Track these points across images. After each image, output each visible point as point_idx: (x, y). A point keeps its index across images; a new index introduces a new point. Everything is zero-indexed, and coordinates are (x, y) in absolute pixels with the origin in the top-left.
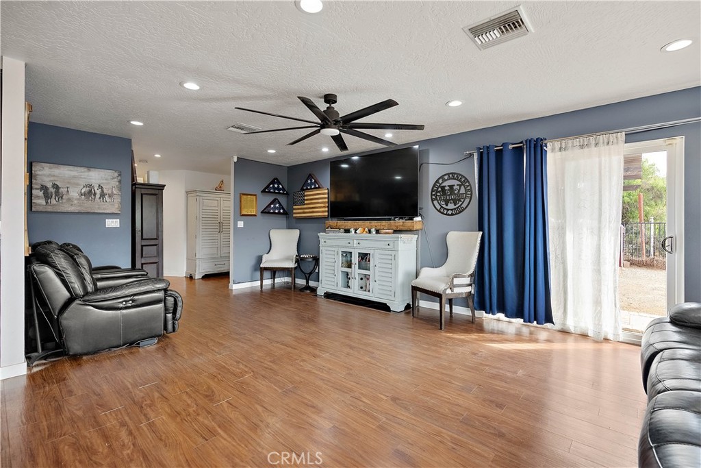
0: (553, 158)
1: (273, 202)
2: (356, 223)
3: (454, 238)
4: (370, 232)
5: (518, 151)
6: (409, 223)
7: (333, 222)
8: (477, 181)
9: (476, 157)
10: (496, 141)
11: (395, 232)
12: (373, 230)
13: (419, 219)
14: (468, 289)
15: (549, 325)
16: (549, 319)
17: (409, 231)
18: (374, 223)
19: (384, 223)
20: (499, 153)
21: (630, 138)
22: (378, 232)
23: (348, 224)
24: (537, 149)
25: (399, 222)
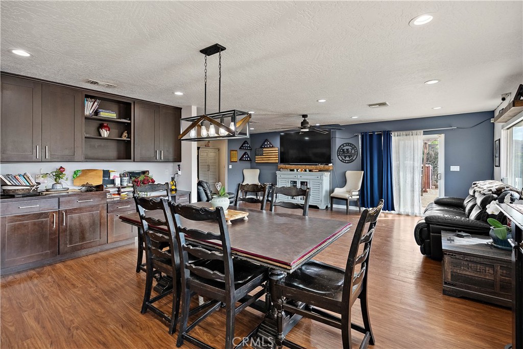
0: (395, 139)
1: (245, 154)
2: (297, 166)
3: (349, 174)
4: (305, 171)
5: (380, 136)
6: (326, 167)
7: (282, 166)
8: (360, 147)
9: (360, 136)
10: (369, 130)
11: (320, 171)
12: (307, 170)
13: (331, 165)
14: (358, 197)
16: (393, 209)
17: (327, 170)
18: (307, 166)
19: (313, 166)
20: (371, 136)
21: (425, 133)
22: (310, 171)
23: (293, 167)
24: (388, 135)
25: (321, 166)
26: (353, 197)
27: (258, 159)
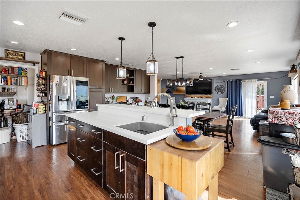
0: (243, 84)
1: (168, 90)
2: (195, 96)
3: (221, 99)
4: (199, 98)
5: (236, 81)
6: (209, 96)
7: (187, 95)
8: (226, 87)
9: (226, 82)
10: (231, 79)
11: (206, 98)
12: (200, 97)
13: (212, 95)
14: (225, 110)
15: (242, 117)
16: (242, 116)
17: (210, 98)
19: (203, 96)
20: (232, 82)
21: (258, 81)
22: (201, 98)
23: (192, 96)
24: (240, 81)
25: (207, 96)
26: (223, 110)
27: (175, 92)
